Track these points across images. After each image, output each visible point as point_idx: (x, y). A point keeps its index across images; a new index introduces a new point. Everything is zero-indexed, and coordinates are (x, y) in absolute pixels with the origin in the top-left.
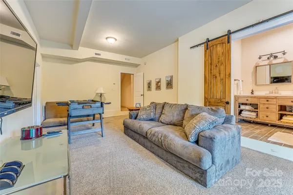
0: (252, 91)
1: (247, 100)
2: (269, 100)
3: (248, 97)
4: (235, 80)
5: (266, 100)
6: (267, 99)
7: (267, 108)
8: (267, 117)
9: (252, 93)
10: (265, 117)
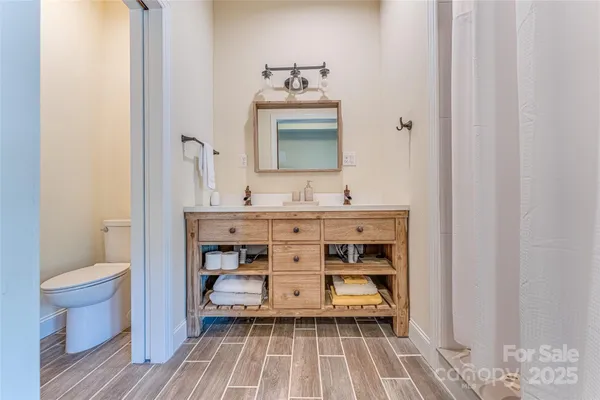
0: (248, 192)
1: (232, 231)
2: (301, 226)
3: (234, 216)
4: (185, 139)
5: (290, 227)
6: (295, 222)
7: (296, 260)
8: (297, 294)
9: (247, 200)
10: (291, 297)
